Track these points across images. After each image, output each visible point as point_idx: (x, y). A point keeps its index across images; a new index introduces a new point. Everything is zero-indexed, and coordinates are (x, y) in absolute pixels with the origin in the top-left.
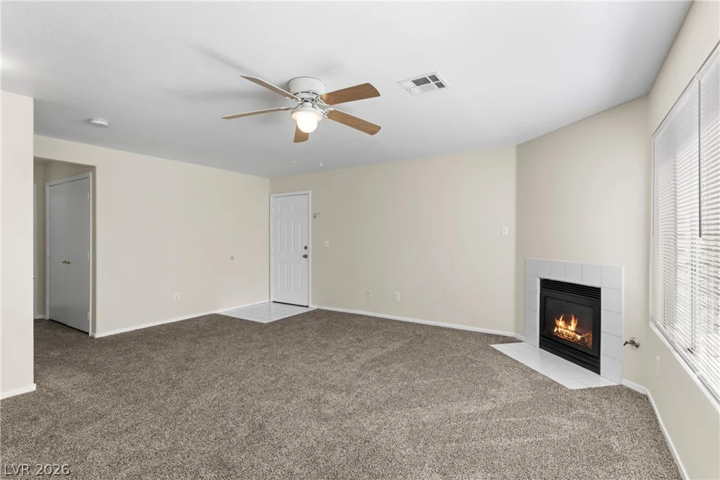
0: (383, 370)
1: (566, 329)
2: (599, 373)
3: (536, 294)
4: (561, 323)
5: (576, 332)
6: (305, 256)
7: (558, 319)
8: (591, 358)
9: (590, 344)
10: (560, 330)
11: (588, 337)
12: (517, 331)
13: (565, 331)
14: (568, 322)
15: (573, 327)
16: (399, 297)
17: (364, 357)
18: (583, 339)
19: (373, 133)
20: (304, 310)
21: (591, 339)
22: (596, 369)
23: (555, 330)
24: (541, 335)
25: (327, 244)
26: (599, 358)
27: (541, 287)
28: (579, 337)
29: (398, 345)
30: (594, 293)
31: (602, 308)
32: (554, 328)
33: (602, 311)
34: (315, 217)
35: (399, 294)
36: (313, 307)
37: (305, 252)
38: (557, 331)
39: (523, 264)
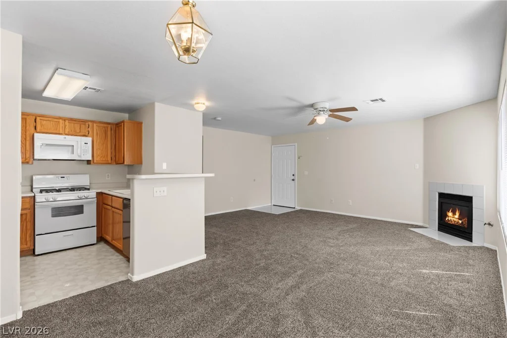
0: (351, 234)
1: (453, 217)
2: (472, 242)
3: (436, 201)
4: (450, 214)
5: (459, 219)
6: (293, 180)
7: (449, 212)
8: (468, 234)
9: (466, 226)
10: (449, 218)
11: (465, 220)
12: (424, 223)
13: (452, 219)
14: (454, 213)
15: (457, 216)
16: (351, 203)
17: (339, 229)
18: (462, 222)
19: (347, 121)
20: (293, 210)
21: (466, 222)
22: (470, 240)
23: (447, 219)
24: (439, 224)
25: (306, 173)
26: (472, 233)
27: (439, 197)
28: (460, 222)
29: (355, 226)
30: (469, 200)
31: (473, 207)
32: (446, 217)
33: (473, 209)
34: (299, 158)
35: (351, 201)
36: (298, 208)
37: (293, 178)
38: (448, 220)
39: (428, 185)
